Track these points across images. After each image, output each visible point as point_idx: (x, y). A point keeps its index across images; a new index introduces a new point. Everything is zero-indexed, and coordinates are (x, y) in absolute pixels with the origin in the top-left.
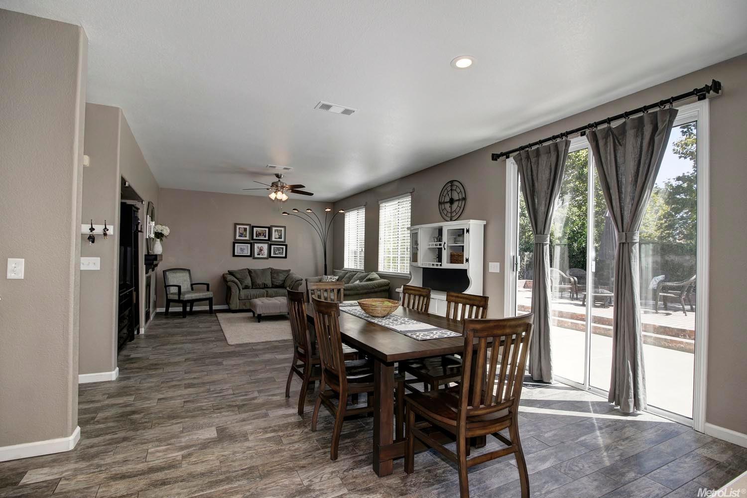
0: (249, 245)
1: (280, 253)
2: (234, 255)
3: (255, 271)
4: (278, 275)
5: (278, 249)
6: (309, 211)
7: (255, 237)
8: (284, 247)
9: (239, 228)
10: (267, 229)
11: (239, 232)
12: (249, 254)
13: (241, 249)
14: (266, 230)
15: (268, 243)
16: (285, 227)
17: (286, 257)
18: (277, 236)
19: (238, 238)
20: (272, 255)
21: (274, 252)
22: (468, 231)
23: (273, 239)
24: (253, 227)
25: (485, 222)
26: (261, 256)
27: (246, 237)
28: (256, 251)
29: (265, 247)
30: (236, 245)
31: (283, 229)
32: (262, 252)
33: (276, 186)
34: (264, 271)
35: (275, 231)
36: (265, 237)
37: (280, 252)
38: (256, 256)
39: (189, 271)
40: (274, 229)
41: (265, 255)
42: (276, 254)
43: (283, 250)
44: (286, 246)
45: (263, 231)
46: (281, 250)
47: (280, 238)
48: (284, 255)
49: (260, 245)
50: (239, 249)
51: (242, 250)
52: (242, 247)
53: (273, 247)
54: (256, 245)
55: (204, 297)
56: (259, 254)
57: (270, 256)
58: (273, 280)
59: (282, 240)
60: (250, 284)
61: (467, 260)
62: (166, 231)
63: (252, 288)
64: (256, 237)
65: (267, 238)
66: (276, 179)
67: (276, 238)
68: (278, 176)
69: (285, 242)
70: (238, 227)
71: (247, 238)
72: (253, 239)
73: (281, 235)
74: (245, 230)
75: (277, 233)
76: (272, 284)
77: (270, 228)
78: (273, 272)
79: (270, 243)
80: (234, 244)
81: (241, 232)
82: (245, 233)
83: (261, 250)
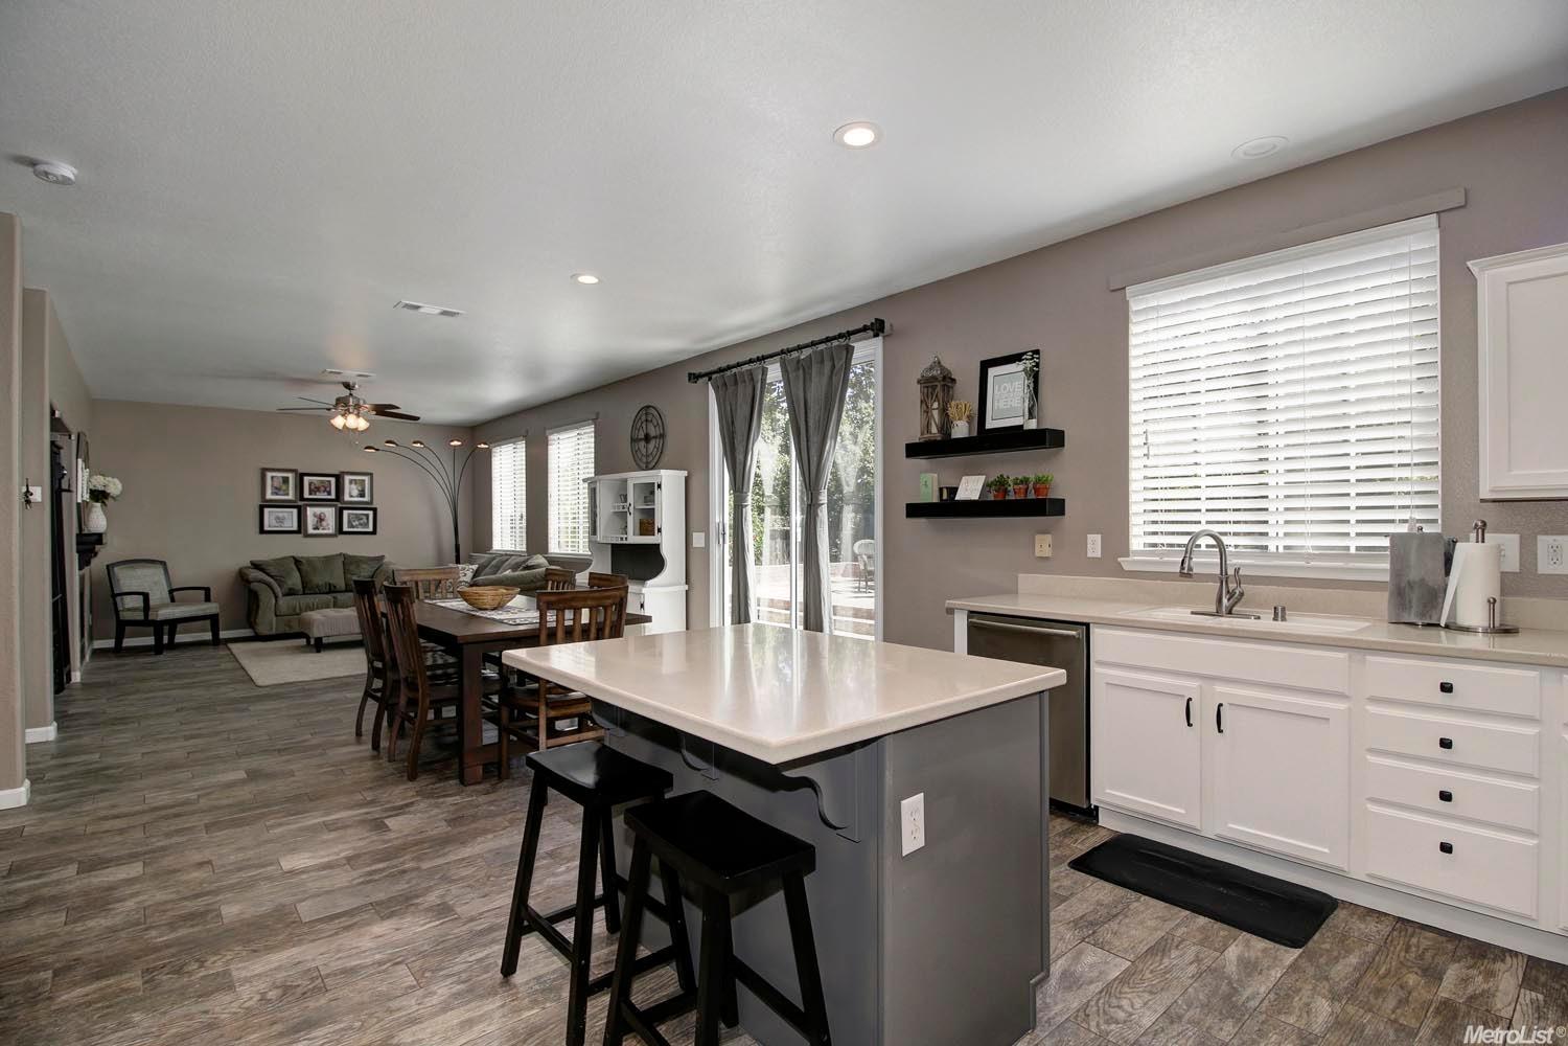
0: (295, 511)
1: (361, 524)
2: (262, 531)
3: (309, 561)
4: (358, 566)
5: (358, 517)
6: (419, 445)
7: (306, 495)
8: (371, 513)
9: (272, 478)
10: (333, 480)
11: (272, 486)
12: (295, 528)
13: (278, 518)
14: (329, 482)
15: (335, 506)
16: (371, 474)
17: (374, 532)
18: (356, 493)
19: (269, 496)
20: (345, 529)
21: (349, 522)
22: (659, 486)
23: (347, 498)
24: (302, 476)
25: (685, 473)
26: (320, 531)
27: (288, 494)
28: (311, 521)
29: (329, 513)
30: (266, 510)
31: (366, 478)
32: (324, 523)
33: (343, 405)
34: (328, 559)
35: (351, 482)
36: (329, 493)
37: (362, 522)
38: (311, 531)
39: (163, 564)
40: (347, 478)
41: (331, 531)
42: (353, 527)
43: (368, 519)
44: (375, 510)
45: (322, 482)
46: (364, 517)
47: (362, 495)
48: (371, 529)
49: (318, 510)
50: (273, 518)
51: (280, 520)
52: (281, 515)
53: (346, 513)
54: (310, 511)
55: (201, 613)
56: (316, 528)
57: (340, 531)
58: (349, 576)
59: (367, 499)
60: (299, 586)
61: (659, 530)
62: (115, 487)
63: (304, 594)
64: (310, 494)
65: (333, 496)
66: (345, 392)
67: (351, 496)
68: (347, 386)
69: (371, 502)
70: (269, 475)
71: (291, 496)
72: (302, 498)
73: (363, 490)
74: (286, 480)
75: (353, 486)
77: (339, 478)
78: (348, 562)
79: (340, 505)
80: (262, 508)
81: (276, 484)
82: (284, 487)
83: (321, 519)
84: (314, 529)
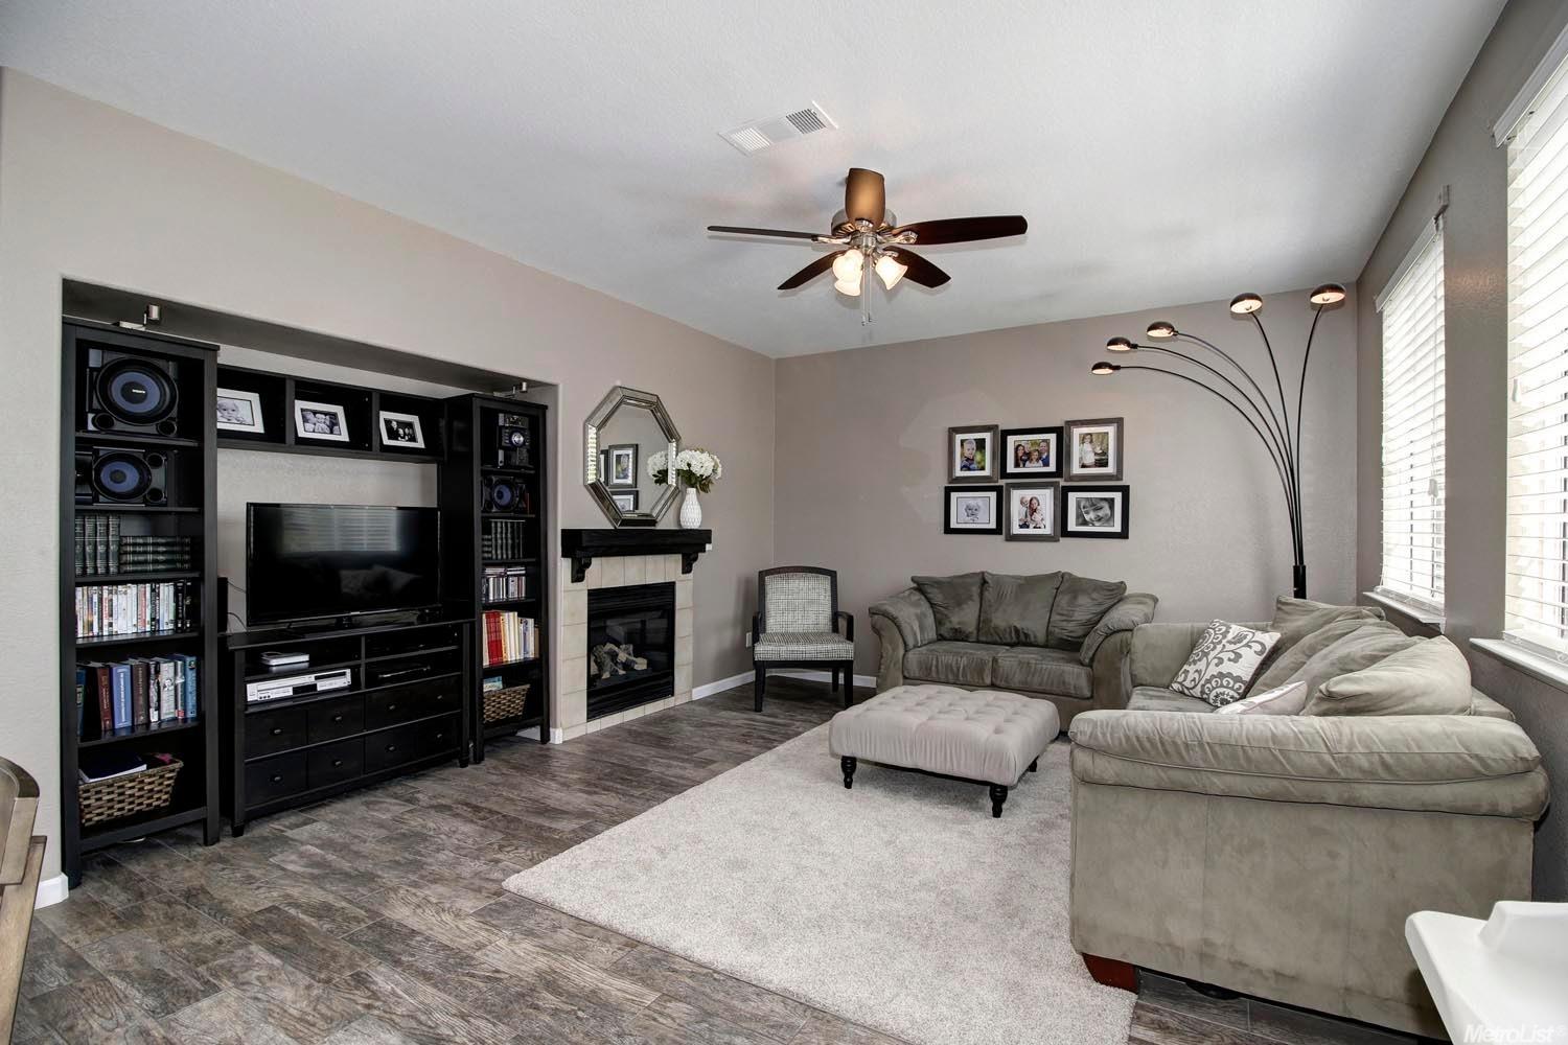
0: (993, 495)
1: (1099, 519)
2: (948, 530)
3: (999, 580)
5: (1095, 505)
6: (1163, 333)
7: (1011, 468)
8: (1117, 496)
9: (962, 442)
10: (1052, 437)
11: (962, 455)
12: (993, 525)
13: (968, 508)
14: (1047, 442)
15: (1055, 485)
16: (1119, 422)
17: (1123, 534)
18: (1090, 459)
19: (959, 473)
20: (1072, 526)
21: (1079, 516)
23: (1076, 470)
24: (1006, 433)
26: (1031, 530)
27: (983, 469)
28: (1017, 512)
29: (1046, 498)
30: (954, 495)
31: (1111, 430)
32: (1037, 516)
35: (1083, 439)
36: (1046, 463)
37: (1101, 513)
38: (1016, 530)
39: (832, 574)
40: (1077, 432)
41: (1048, 530)
42: (1085, 523)
43: (1112, 507)
44: (1125, 490)
45: (1034, 443)
46: (1106, 506)
47: (1102, 463)
48: (1117, 528)
49: (1028, 494)
50: (962, 510)
51: (971, 511)
52: (972, 503)
53: (1072, 497)
54: (1017, 496)
56: (1025, 525)
57: (1063, 531)
58: (1055, 617)
59: (1110, 469)
60: (971, 628)
63: (978, 642)
65: (1052, 468)
67: (1083, 466)
69: (1119, 475)
70: (959, 437)
71: (987, 472)
72: (1004, 475)
73: (1105, 453)
74: (981, 444)
75: (1087, 447)
76: (1048, 633)
77: (1062, 433)
78: (1065, 585)
79: (1062, 483)
80: (948, 491)
81: (967, 454)
82: (978, 457)
83: (1032, 509)
84: (1021, 527)
